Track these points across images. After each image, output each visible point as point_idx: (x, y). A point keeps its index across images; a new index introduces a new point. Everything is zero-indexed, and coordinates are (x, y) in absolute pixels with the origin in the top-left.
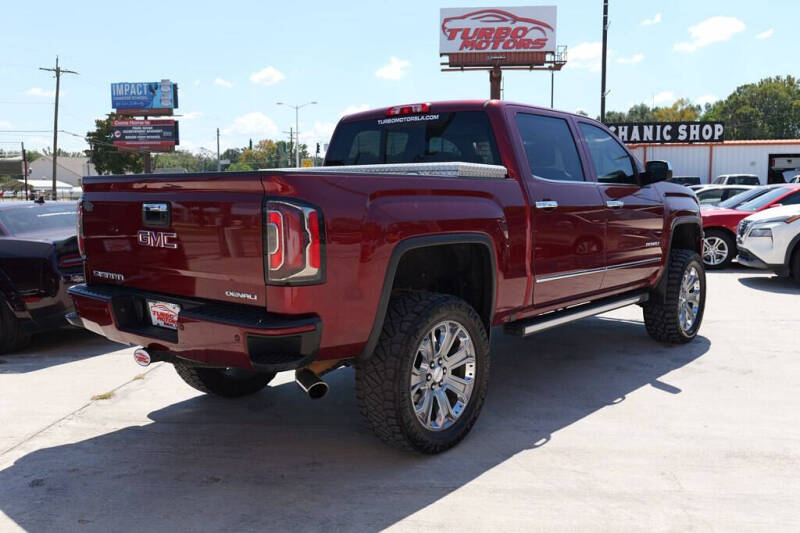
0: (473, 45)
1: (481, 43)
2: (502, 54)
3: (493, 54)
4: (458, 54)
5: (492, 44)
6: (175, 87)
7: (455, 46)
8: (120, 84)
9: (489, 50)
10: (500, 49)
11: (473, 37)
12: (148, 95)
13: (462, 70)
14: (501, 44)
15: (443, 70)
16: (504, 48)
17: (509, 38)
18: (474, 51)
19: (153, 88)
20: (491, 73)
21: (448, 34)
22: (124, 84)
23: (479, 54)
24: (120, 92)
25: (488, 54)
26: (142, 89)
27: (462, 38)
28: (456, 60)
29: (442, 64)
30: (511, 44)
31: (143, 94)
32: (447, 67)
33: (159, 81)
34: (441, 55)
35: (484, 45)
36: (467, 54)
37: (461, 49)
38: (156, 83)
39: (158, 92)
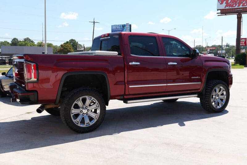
0: (230, 6)
1: (233, 5)
2: (241, 8)
3: (238, 8)
4: (224, 9)
5: (237, 5)
6: (130, 26)
7: (223, 6)
8: (114, 25)
9: (236, 7)
10: (241, 6)
11: (230, 3)
12: (122, 28)
13: (226, 15)
14: (241, 5)
15: (218, 15)
16: (242, 6)
17: (245, 2)
18: (230, 8)
19: (124, 26)
20: (237, 15)
21: (220, 2)
22: (115, 25)
23: (233, 9)
24: (114, 28)
25: (236, 8)
26: (120, 27)
27: (226, 3)
28: (223, 12)
29: (217, 13)
30: (246, 4)
31: (121, 28)
32: (220, 14)
33: (126, 24)
34: (218, 10)
35: (234, 5)
36: (227, 9)
37: (225, 7)
38: (125, 25)
39: (125, 27)
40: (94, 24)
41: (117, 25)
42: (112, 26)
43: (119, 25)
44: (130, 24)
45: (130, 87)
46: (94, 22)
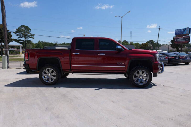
19: (184, 30)
33: (186, 28)
40: (159, 30)
41: (179, 29)
42: (176, 30)
43: (180, 29)
44: (190, 28)
45: (73, 66)
46: (159, 29)
